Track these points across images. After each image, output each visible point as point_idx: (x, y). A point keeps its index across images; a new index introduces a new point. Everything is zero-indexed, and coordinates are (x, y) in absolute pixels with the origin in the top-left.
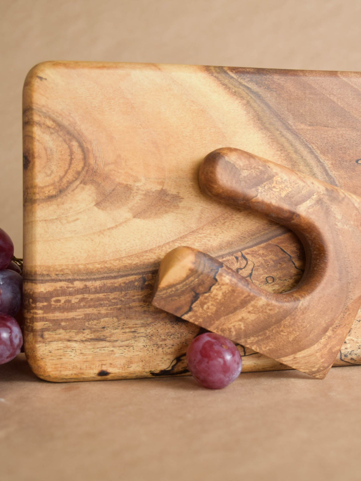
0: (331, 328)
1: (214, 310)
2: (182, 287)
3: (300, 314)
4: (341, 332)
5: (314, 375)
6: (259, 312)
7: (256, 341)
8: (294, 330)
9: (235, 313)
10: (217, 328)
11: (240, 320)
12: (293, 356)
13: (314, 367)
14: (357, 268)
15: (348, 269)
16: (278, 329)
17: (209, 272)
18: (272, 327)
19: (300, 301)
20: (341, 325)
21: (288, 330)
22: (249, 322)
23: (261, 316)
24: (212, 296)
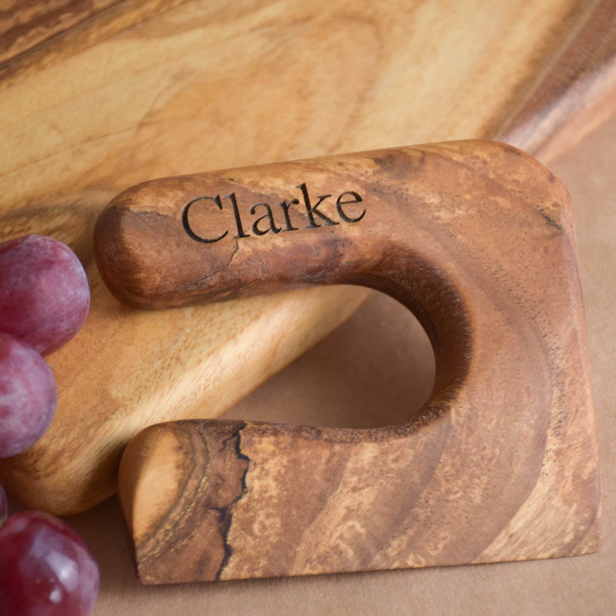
0: (549, 432)
1: (278, 525)
2: (182, 513)
3: (464, 435)
4: (577, 430)
6: (377, 479)
7: (408, 545)
8: (472, 476)
9: (326, 508)
10: (307, 560)
11: (346, 518)
12: (506, 534)
13: (563, 533)
14: (532, 280)
15: (514, 292)
16: (437, 493)
17: (221, 450)
18: (422, 496)
19: (449, 408)
20: (567, 414)
21: (460, 482)
22: (368, 510)
23: (384, 483)
24: (256, 496)
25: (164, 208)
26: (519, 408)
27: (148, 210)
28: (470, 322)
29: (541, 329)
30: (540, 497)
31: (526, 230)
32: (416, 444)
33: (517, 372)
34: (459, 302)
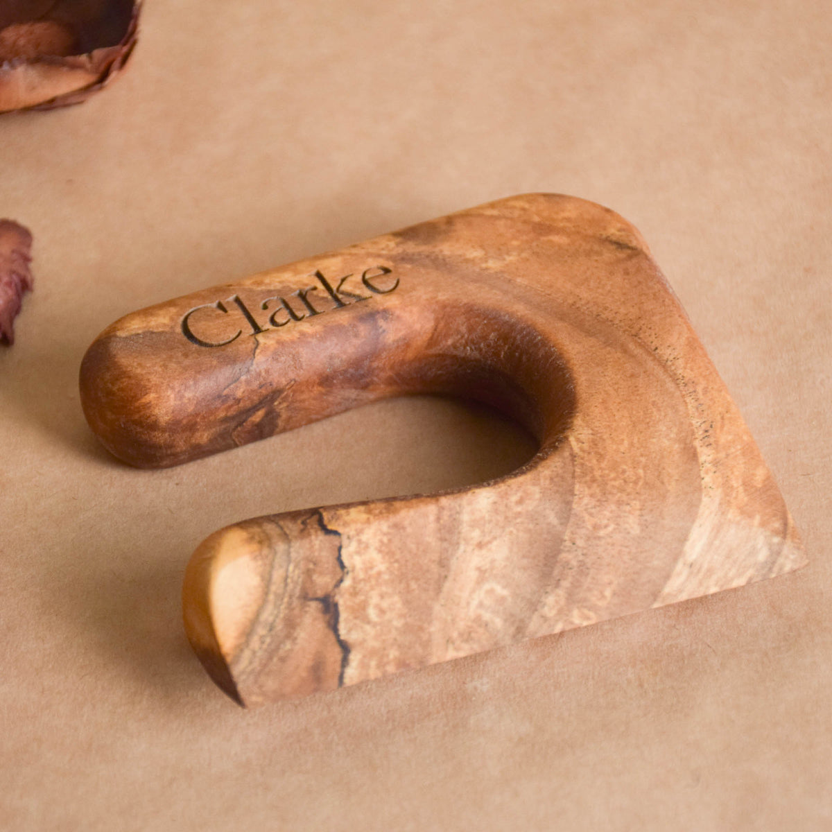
0: (697, 443)
1: (399, 605)
2: (276, 612)
3: (594, 461)
4: (730, 438)
5: (775, 569)
6: (503, 527)
7: (567, 599)
8: (619, 503)
9: (451, 573)
10: (448, 641)
11: (480, 581)
12: (684, 564)
13: (753, 552)
14: (620, 301)
15: (603, 316)
16: (583, 531)
17: (302, 531)
18: (566, 538)
19: (566, 438)
20: (712, 422)
21: (607, 513)
22: (505, 566)
23: (515, 531)
24: (361, 576)
25: (157, 327)
26: (651, 423)
27: (140, 332)
28: (561, 354)
29: (649, 344)
30: (711, 513)
31: (596, 258)
32: (539, 480)
33: (636, 389)
34: (541, 340)
